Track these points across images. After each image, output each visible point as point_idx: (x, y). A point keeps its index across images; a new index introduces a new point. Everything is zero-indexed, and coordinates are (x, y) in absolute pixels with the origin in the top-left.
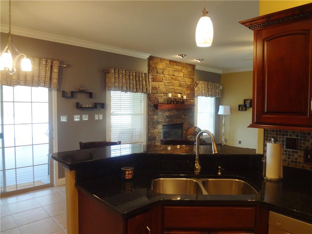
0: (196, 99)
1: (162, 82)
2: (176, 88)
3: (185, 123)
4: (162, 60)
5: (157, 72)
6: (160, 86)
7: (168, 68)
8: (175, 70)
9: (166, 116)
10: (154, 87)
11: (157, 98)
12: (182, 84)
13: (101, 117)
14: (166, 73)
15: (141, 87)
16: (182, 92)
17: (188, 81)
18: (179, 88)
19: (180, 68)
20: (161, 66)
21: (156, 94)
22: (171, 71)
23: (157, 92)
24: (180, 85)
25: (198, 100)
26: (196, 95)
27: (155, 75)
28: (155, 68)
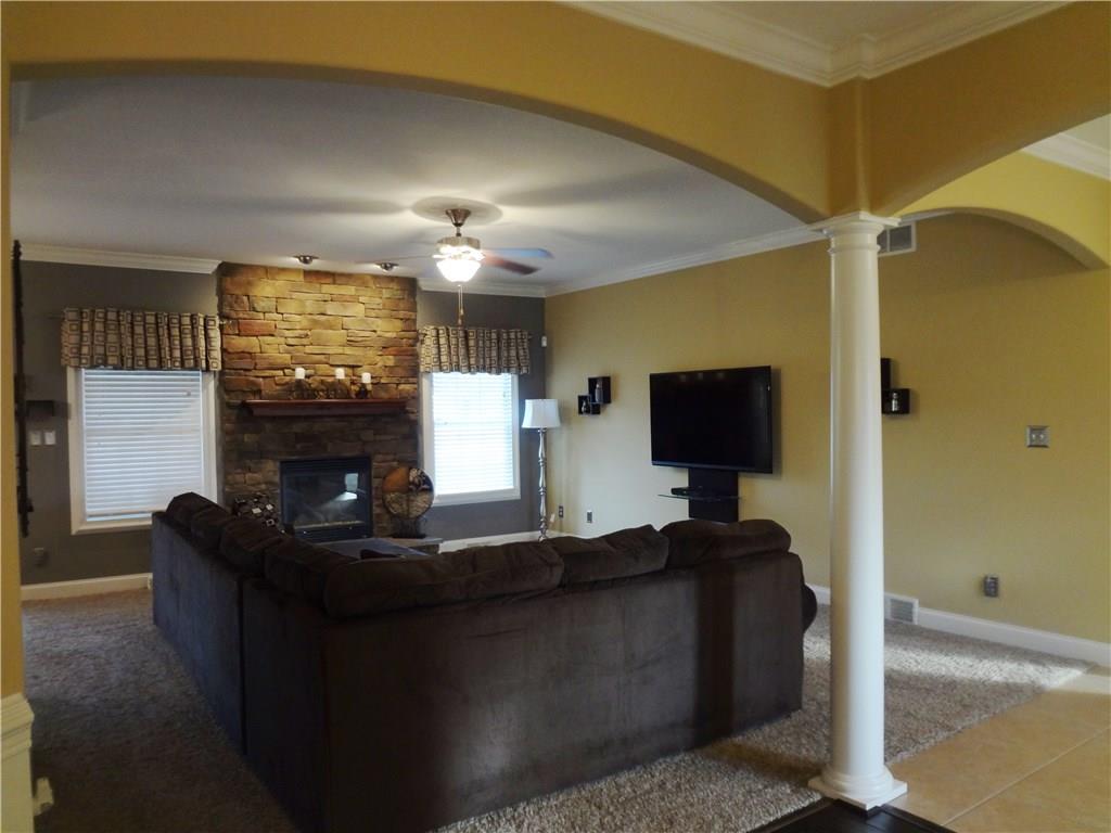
0: (425, 382)
1: (272, 335)
2: (330, 351)
3: (380, 457)
4: (270, 272)
5: (254, 310)
6: (265, 347)
7: (295, 295)
8: (328, 297)
9: (296, 433)
10: (243, 352)
11: (253, 383)
12: (360, 339)
13: (50, 439)
14: (290, 307)
15: (177, 353)
16: (360, 361)
17: (389, 329)
18: (348, 350)
19: (349, 290)
20: (265, 290)
21: (249, 370)
22: (308, 303)
23: (256, 364)
24: (351, 343)
25: (435, 384)
26: (422, 369)
27: (246, 316)
28: (245, 298)
